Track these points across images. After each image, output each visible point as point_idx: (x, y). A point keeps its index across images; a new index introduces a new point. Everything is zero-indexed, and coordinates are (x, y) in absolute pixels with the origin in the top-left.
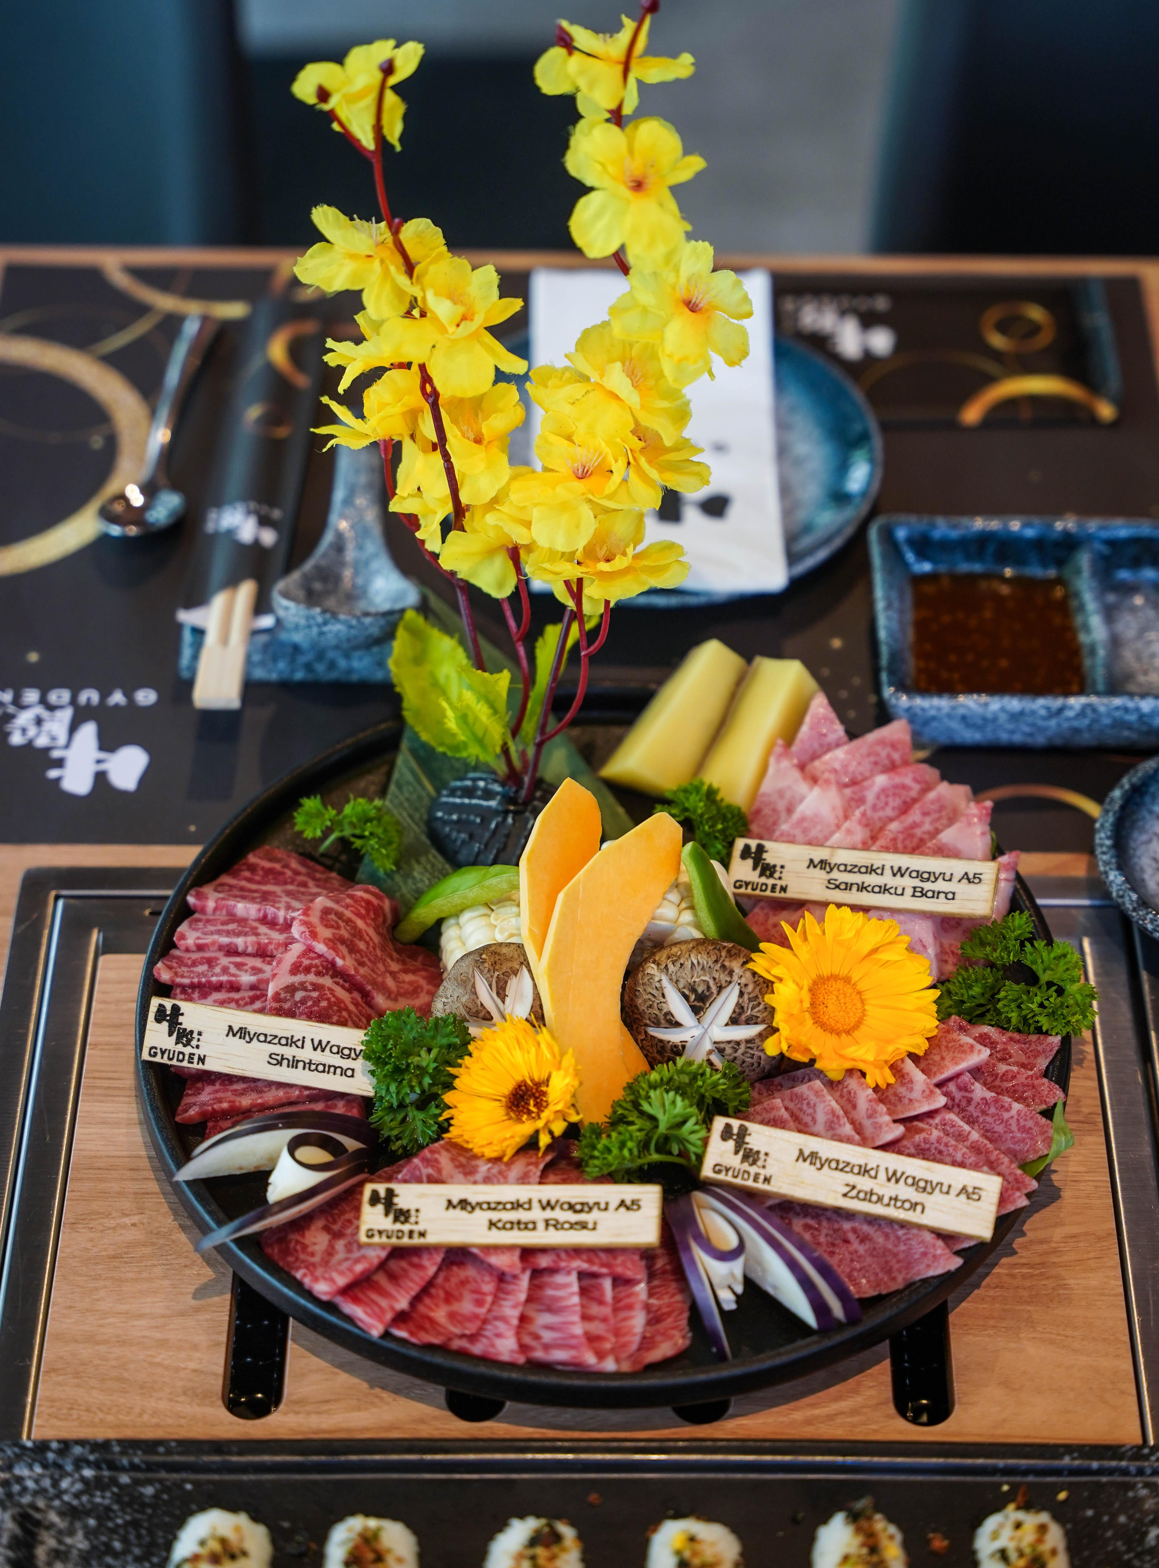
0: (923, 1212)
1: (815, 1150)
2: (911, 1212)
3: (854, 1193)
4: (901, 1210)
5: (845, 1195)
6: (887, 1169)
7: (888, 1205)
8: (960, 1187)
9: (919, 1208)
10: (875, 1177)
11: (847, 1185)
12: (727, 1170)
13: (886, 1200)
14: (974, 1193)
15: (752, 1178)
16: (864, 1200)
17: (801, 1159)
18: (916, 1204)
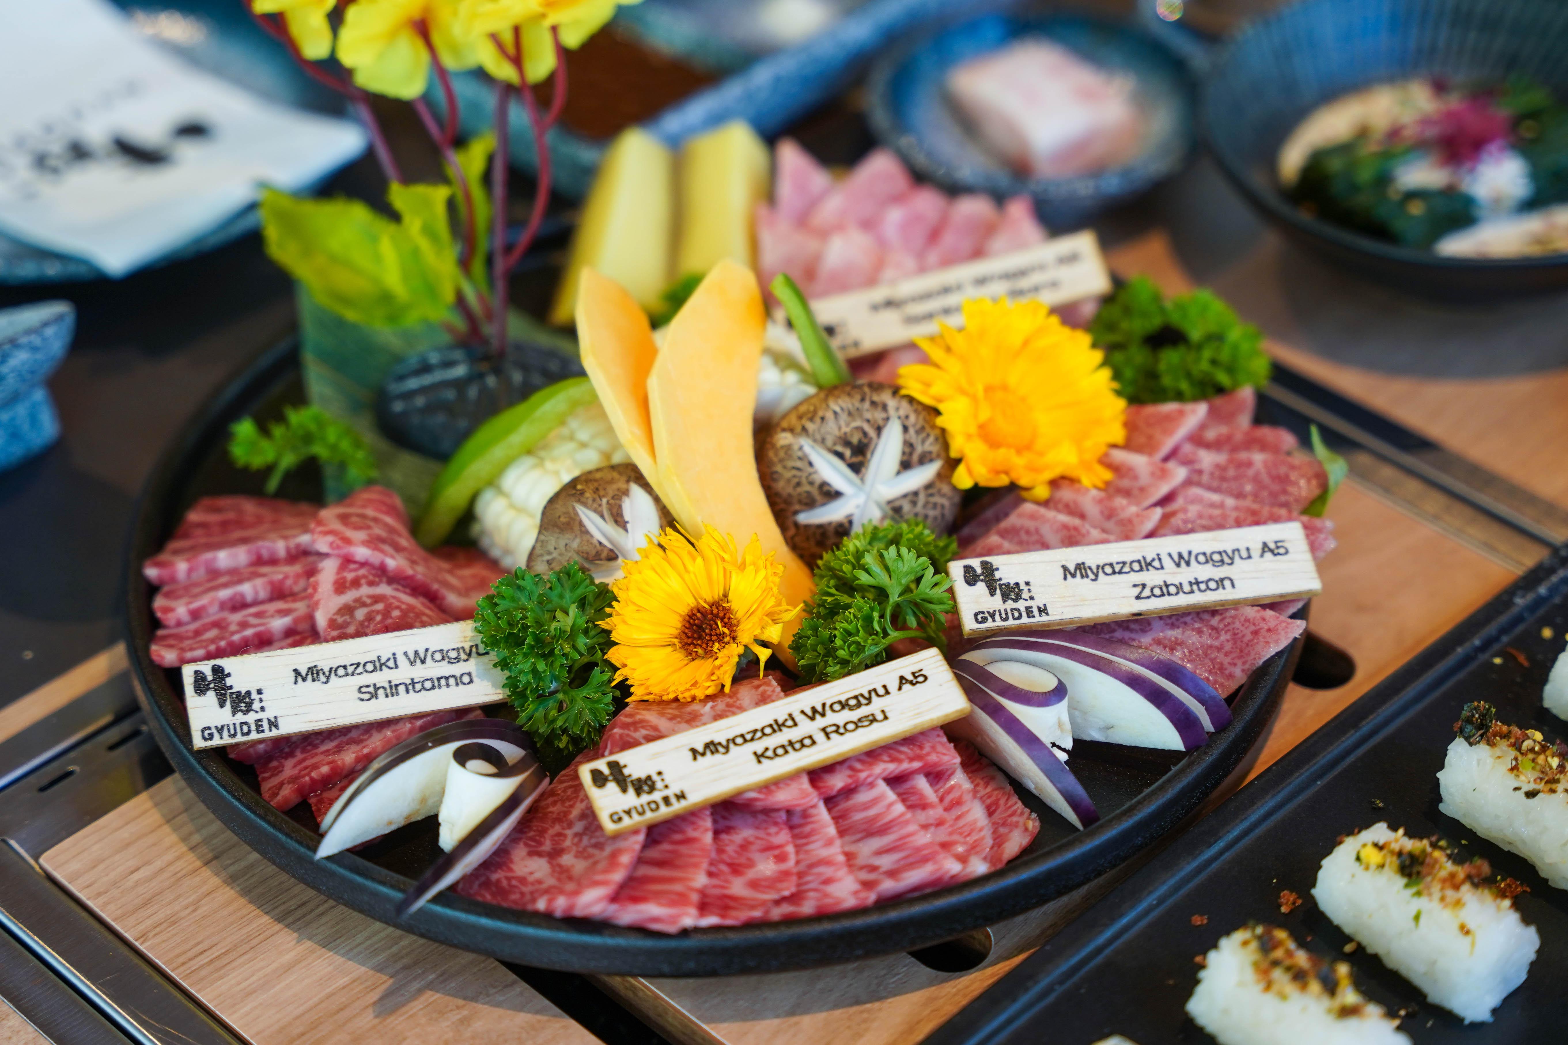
0: (1233, 586)
1: (1080, 562)
2: (1221, 590)
3: (1147, 592)
4: (1208, 592)
5: (1138, 598)
6: (1170, 555)
7: (1192, 592)
8: (1260, 546)
9: (1227, 583)
10: (1162, 568)
11: (1135, 586)
12: (992, 616)
13: (1187, 588)
14: (1278, 547)
15: (1024, 614)
16: (1163, 595)
17: (1069, 576)
18: (1222, 580)
